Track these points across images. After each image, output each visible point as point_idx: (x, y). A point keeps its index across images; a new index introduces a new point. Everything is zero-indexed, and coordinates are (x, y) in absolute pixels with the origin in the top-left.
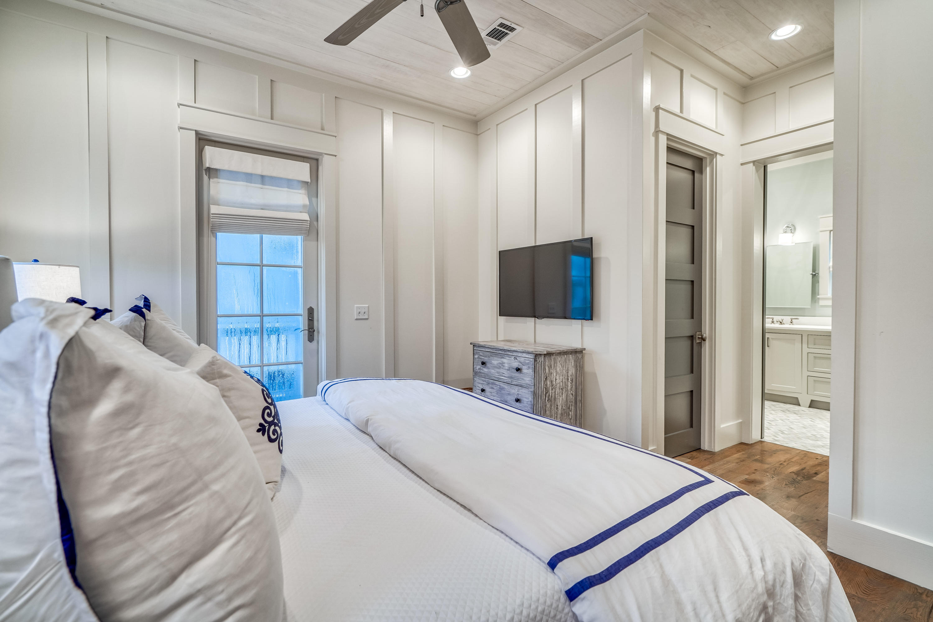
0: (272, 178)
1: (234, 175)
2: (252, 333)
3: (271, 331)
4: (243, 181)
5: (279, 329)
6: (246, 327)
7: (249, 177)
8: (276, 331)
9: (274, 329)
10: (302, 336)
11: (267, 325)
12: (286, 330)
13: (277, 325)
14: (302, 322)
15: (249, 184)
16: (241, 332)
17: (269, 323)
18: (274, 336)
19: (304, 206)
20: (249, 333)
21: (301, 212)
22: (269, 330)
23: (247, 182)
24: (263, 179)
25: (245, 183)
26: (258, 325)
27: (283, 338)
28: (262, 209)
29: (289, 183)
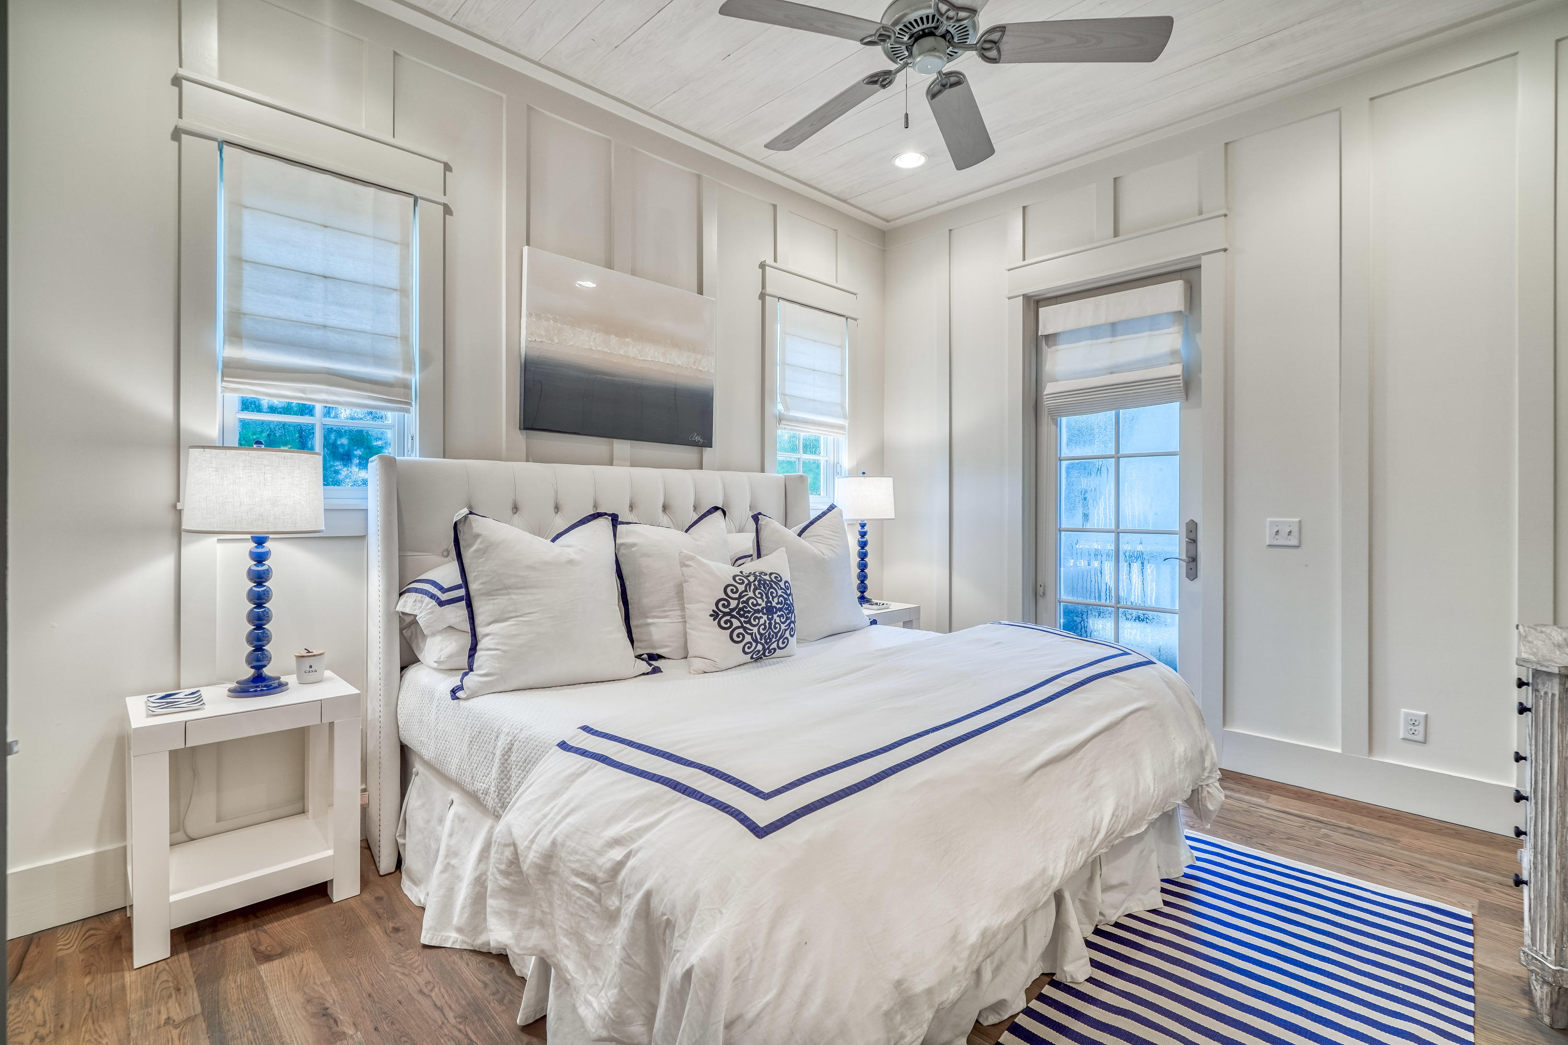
0: (1127, 321)
1: (1076, 335)
2: (1104, 556)
3: (1131, 556)
4: (1087, 340)
5: (1143, 554)
6: (1096, 547)
7: (1094, 332)
8: (1140, 557)
9: (1136, 553)
10: (1177, 569)
11: (1124, 547)
12: (1153, 557)
13: (1140, 548)
14: (1175, 546)
15: (1094, 342)
16: (1090, 555)
17: (1129, 544)
18: (1135, 564)
19: (1174, 353)
20: (1099, 557)
21: (1171, 364)
22: (1127, 554)
23: (1092, 339)
24: (1114, 328)
25: (1089, 342)
26: (1111, 547)
27: (1149, 569)
28: (1111, 373)
29: (1152, 322)
